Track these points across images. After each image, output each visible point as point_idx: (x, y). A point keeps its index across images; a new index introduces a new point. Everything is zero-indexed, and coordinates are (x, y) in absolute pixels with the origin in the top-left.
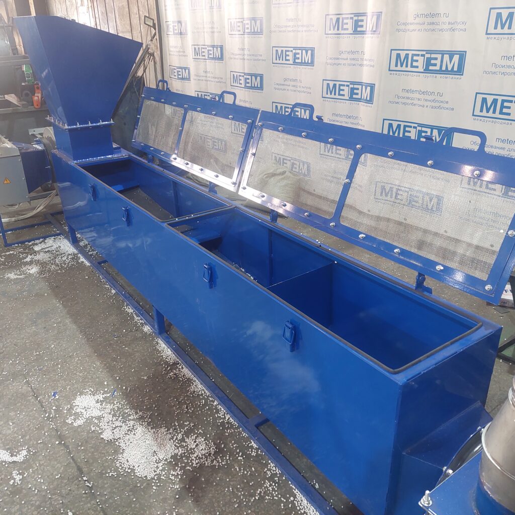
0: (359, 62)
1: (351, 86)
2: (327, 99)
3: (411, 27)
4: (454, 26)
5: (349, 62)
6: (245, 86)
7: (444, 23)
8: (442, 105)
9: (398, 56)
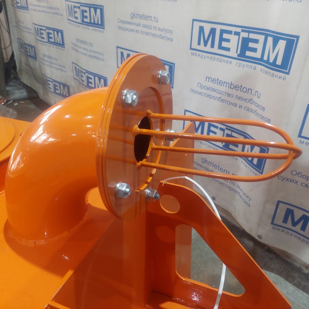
1: (244, 35)
2: (198, 52)
6: (83, 21)
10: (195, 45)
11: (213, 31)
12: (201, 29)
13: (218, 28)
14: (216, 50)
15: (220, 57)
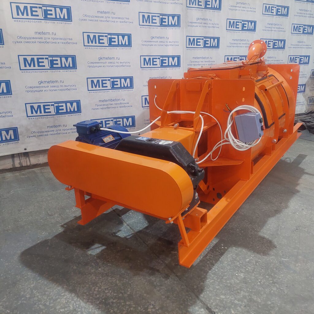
10: (143, 66)
11: (150, 59)
12: (145, 59)
13: (151, 58)
14: (152, 66)
15: (154, 68)
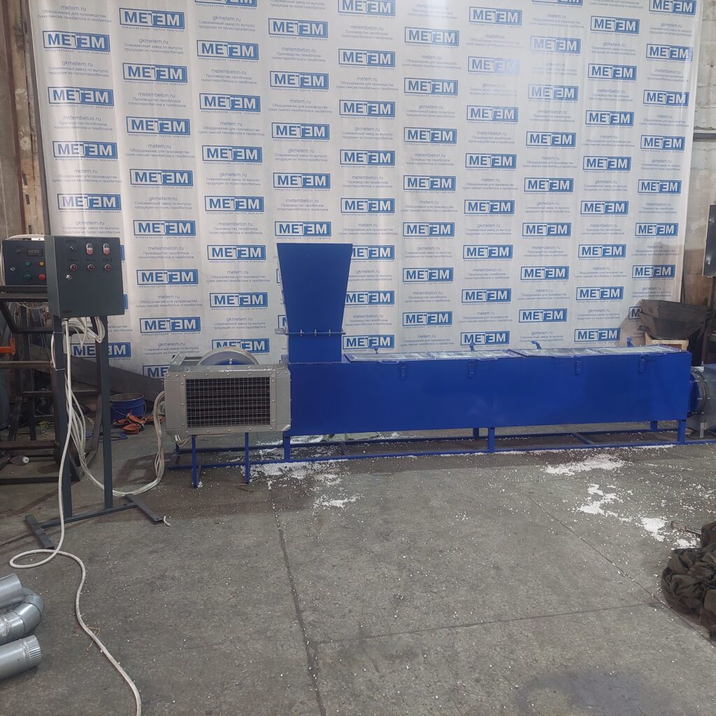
0: (375, 278)
3: (416, 255)
4: (444, 255)
5: (366, 278)
7: (437, 253)
8: (443, 299)
9: (408, 272)
